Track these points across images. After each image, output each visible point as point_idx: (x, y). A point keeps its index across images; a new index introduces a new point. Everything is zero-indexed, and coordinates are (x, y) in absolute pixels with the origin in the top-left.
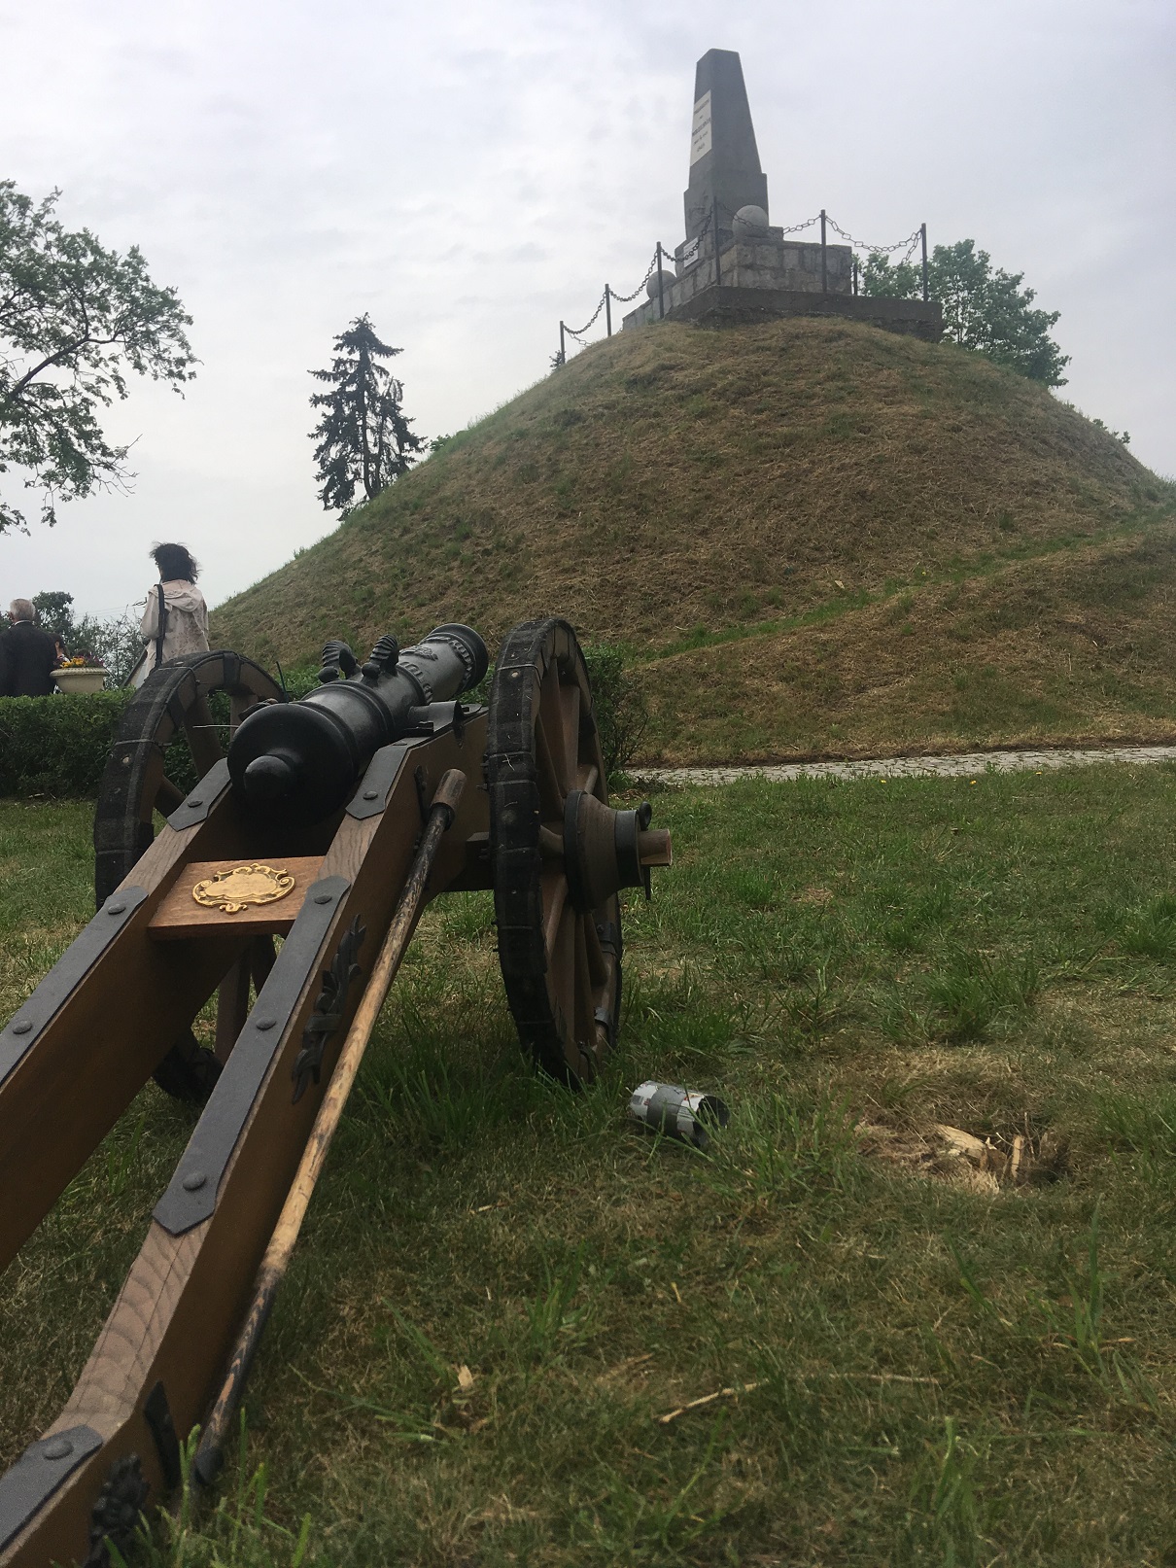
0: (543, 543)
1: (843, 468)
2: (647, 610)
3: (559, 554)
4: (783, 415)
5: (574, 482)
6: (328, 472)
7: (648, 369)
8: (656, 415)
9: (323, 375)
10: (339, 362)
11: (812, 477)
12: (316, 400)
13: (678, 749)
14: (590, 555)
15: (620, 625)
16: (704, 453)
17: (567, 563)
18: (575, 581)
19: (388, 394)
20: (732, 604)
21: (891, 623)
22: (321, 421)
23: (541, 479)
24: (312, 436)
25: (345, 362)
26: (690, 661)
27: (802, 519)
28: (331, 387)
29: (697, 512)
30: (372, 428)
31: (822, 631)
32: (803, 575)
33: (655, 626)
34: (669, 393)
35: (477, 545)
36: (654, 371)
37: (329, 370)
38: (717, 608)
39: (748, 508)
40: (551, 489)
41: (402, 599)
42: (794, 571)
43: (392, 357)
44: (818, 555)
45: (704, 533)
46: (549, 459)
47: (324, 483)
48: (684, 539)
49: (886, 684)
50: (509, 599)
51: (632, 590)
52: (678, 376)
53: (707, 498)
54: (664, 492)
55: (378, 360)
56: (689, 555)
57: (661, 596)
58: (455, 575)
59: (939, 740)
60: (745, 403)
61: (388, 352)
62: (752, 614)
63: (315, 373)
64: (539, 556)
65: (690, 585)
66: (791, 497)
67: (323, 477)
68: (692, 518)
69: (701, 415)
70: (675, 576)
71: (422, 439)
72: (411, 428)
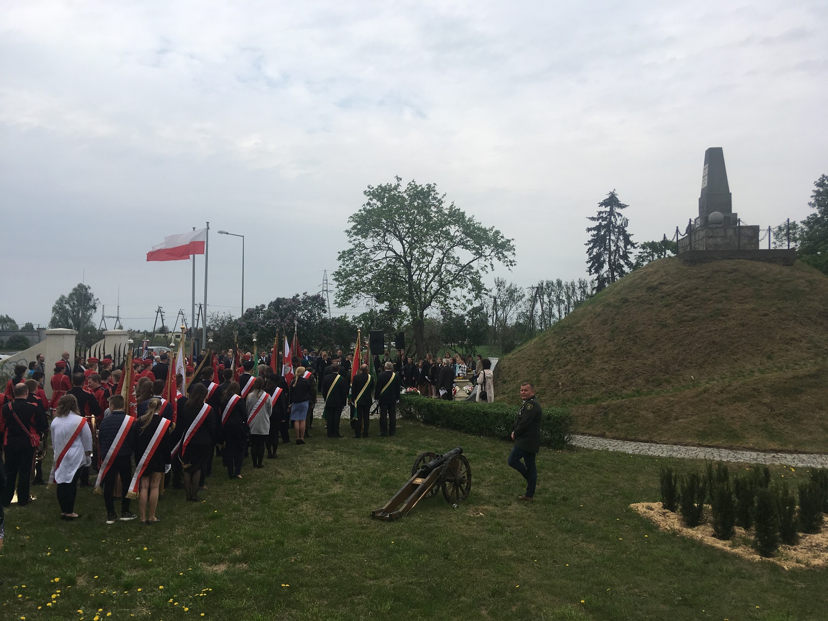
0: (600, 350)
1: (710, 331)
2: (626, 380)
3: (605, 356)
4: (696, 308)
5: (617, 328)
6: (592, 259)
7: (655, 284)
8: (652, 304)
9: (593, 219)
10: (600, 213)
11: (697, 335)
12: (589, 230)
13: (611, 432)
14: (613, 357)
15: (616, 384)
16: (661, 322)
17: (606, 359)
18: (606, 367)
19: (622, 225)
20: (653, 381)
21: (697, 396)
22: (590, 238)
23: (608, 325)
24: (586, 244)
25: (602, 212)
26: (627, 403)
27: (688, 351)
28: (595, 224)
29: (652, 345)
30: (612, 240)
31: (672, 396)
32: (682, 372)
33: (627, 386)
34: (659, 294)
35: (582, 348)
36: (658, 285)
37: (596, 216)
38: (648, 381)
39: (670, 345)
40: (610, 329)
41: (556, 364)
42: (679, 371)
43: (624, 209)
44: (690, 365)
45: (653, 353)
46: (612, 318)
47: (590, 264)
48: (645, 355)
49: (686, 418)
50: (585, 369)
51: (623, 372)
52: (665, 288)
53: (657, 340)
54: (644, 336)
55: (618, 210)
56: (645, 361)
57: (631, 376)
58: (573, 359)
59: (689, 440)
60: (684, 301)
61: (622, 206)
62: (659, 385)
63: (589, 218)
64: (598, 355)
65: (642, 372)
66: (686, 342)
67: (589, 262)
68: (650, 347)
69: (666, 306)
70: (637, 369)
71: (636, 243)
72: (631, 239)
